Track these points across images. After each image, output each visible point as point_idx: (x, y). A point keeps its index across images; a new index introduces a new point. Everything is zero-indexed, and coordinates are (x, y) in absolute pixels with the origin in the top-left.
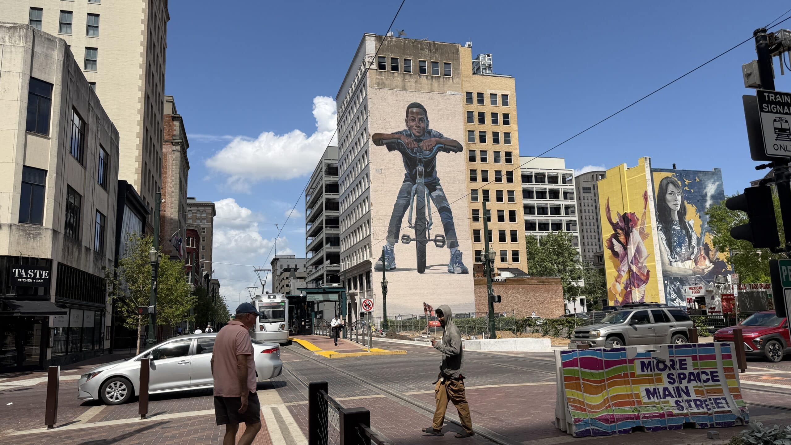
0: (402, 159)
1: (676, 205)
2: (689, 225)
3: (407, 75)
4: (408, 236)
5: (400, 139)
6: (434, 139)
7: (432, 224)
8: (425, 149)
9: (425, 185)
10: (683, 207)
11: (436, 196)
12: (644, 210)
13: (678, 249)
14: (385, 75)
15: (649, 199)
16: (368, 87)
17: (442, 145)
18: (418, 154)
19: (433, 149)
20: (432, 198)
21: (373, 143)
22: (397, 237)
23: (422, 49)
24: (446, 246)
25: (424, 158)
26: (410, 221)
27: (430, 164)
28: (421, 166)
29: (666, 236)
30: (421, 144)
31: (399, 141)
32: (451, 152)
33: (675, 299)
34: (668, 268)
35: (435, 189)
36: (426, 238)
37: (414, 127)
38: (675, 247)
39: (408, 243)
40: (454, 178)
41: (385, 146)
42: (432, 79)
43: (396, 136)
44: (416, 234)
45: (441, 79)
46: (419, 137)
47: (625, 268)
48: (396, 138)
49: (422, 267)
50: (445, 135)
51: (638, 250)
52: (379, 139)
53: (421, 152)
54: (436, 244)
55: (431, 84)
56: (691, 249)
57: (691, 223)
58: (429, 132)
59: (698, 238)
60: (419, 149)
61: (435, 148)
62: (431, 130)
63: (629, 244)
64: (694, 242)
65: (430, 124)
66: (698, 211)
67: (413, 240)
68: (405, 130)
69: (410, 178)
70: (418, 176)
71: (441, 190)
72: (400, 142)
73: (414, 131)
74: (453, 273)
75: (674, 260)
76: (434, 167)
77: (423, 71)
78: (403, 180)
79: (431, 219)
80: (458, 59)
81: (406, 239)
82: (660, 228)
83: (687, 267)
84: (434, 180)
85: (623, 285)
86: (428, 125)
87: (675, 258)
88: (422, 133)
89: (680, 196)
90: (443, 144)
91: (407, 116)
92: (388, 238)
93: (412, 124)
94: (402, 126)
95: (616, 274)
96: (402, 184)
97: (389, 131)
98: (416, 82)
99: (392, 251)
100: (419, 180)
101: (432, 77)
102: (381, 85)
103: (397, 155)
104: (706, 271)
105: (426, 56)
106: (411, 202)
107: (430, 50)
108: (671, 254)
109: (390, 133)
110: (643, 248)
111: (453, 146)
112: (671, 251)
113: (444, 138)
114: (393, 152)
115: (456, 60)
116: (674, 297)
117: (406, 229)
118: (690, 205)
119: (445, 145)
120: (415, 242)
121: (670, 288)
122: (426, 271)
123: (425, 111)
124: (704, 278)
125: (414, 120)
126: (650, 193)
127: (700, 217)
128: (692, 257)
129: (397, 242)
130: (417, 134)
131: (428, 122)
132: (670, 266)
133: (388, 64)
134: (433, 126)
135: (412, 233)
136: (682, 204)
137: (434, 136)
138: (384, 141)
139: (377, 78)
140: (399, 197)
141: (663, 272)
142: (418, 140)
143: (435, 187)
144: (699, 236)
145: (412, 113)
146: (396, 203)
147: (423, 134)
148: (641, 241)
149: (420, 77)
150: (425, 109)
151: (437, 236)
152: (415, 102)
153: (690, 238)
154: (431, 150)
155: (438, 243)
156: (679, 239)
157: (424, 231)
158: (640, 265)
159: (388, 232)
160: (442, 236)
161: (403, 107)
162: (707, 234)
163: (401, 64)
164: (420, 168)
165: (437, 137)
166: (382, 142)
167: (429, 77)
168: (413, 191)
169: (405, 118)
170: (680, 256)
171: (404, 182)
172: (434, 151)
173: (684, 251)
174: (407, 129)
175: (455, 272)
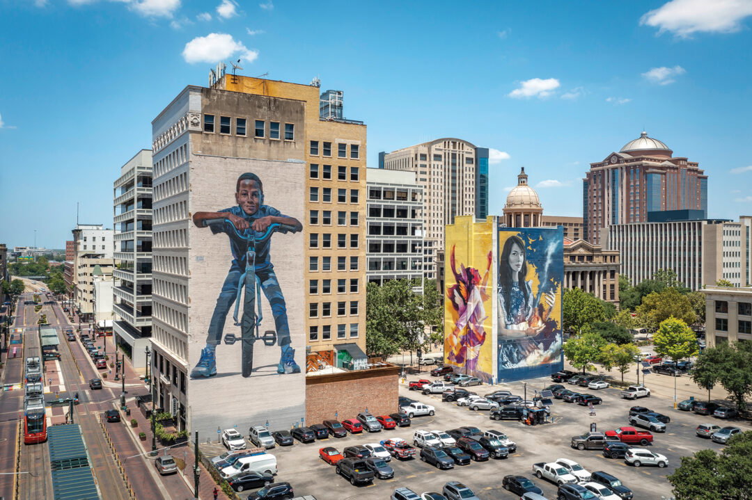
0: (230, 243)
1: (518, 265)
2: (528, 285)
3: (240, 139)
4: (233, 336)
5: (228, 218)
6: (269, 217)
7: (261, 319)
8: (257, 229)
9: (256, 273)
10: (525, 269)
11: (269, 286)
12: (487, 271)
13: (515, 312)
14: (212, 140)
15: (493, 261)
16: (191, 154)
17: (278, 225)
18: (249, 236)
19: (267, 229)
20: (263, 290)
21: (194, 225)
22: (219, 337)
23: (260, 107)
24: (276, 344)
25: (257, 241)
26: (235, 318)
27: (263, 249)
28: (252, 250)
29: (505, 298)
30: (254, 224)
31: (227, 221)
32: (289, 232)
33: (506, 363)
34: (504, 331)
35: (267, 278)
36: (253, 336)
37: (246, 203)
38: (512, 309)
39: (232, 344)
40: (291, 263)
41: (209, 227)
42: (270, 144)
43: (223, 215)
44: (242, 333)
45: (281, 144)
46: (250, 215)
47: (464, 324)
48: (223, 218)
49: (247, 370)
50: (283, 213)
51: (477, 309)
52: (201, 220)
53: (253, 234)
54: (265, 342)
55: (269, 151)
56: (527, 311)
57: (530, 284)
58: (264, 210)
59: (534, 299)
60: (250, 230)
61: (270, 229)
62: (267, 206)
63: (469, 300)
64: (530, 303)
65: (265, 199)
66: (537, 271)
67: (238, 339)
68: (234, 207)
69: (239, 265)
70: (248, 263)
71: (275, 278)
72: (228, 223)
73: (246, 208)
74: (283, 373)
75: (509, 323)
76: (267, 251)
77: (259, 133)
78: (230, 268)
79: (260, 313)
80: (302, 119)
81: (231, 339)
82: (500, 291)
83: (521, 329)
84: (267, 267)
85: (460, 340)
86: (262, 200)
87: (511, 320)
88: (255, 211)
89: (523, 256)
90: (279, 223)
91: (238, 190)
92: (208, 339)
93: (244, 199)
94: (232, 203)
95: (454, 326)
96: (228, 273)
97: (214, 209)
98: (250, 147)
99: (213, 354)
100: (249, 267)
101: (271, 141)
102: (207, 152)
103: (223, 239)
104: (538, 331)
105: (264, 114)
106: (238, 295)
107: (270, 108)
108: (508, 317)
109: (216, 211)
110: (482, 308)
111: (292, 226)
112: (508, 314)
113: (280, 215)
114: (218, 234)
115: (300, 120)
116: (506, 360)
117: (231, 327)
118: (531, 265)
119: (282, 224)
120: (241, 341)
121: (503, 352)
122: (253, 374)
123: (260, 183)
124: (535, 338)
125: (246, 194)
126: (495, 255)
127: (539, 277)
128: (527, 319)
129: (219, 343)
130: (249, 212)
131: (263, 196)
132: (505, 330)
133: (217, 124)
134: (268, 202)
135: (238, 332)
136: (524, 265)
137: (270, 214)
138: (208, 222)
139: (202, 142)
140: (223, 290)
141: (498, 336)
142: (250, 219)
143: (267, 274)
144: (535, 296)
145: (244, 185)
146: (220, 297)
147: (256, 213)
148: (481, 301)
149: (256, 141)
150: (260, 181)
151: (267, 333)
152: (248, 171)
153: (527, 298)
154: (265, 231)
155: (267, 341)
156: (517, 301)
157: (252, 328)
158: (477, 325)
159: (209, 332)
160: (273, 333)
161: (233, 179)
162: (543, 294)
163: (233, 125)
164: (251, 253)
165: (273, 215)
166: (205, 223)
167: (267, 142)
168: (241, 281)
169: (236, 192)
170: (515, 318)
171: (230, 271)
172: (268, 233)
173: (520, 313)
174: (237, 205)
175: (286, 372)
